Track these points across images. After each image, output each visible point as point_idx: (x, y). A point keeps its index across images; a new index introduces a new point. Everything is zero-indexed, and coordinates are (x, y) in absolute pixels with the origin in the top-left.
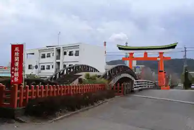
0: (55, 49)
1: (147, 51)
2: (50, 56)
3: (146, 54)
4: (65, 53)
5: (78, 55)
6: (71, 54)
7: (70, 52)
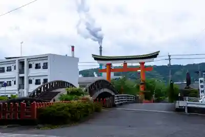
0: (17, 62)
1: (126, 61)
2: (10, 70)
3: (125, 64)
4: (30, 66)
5: (47, 68)
6: (37, 67)
7: (37, 65)
